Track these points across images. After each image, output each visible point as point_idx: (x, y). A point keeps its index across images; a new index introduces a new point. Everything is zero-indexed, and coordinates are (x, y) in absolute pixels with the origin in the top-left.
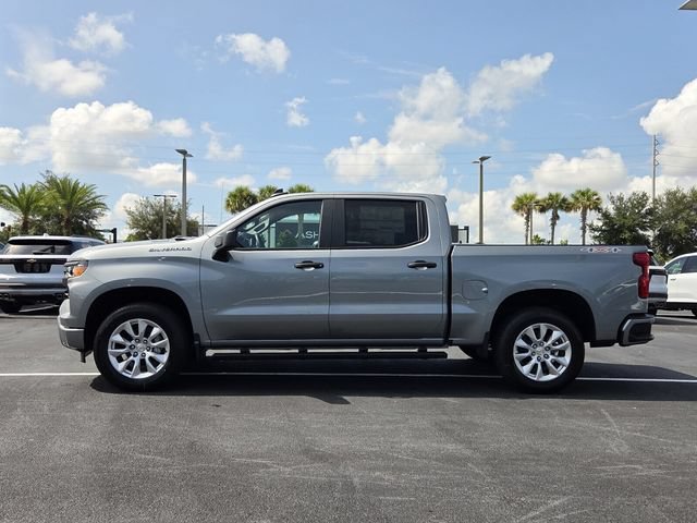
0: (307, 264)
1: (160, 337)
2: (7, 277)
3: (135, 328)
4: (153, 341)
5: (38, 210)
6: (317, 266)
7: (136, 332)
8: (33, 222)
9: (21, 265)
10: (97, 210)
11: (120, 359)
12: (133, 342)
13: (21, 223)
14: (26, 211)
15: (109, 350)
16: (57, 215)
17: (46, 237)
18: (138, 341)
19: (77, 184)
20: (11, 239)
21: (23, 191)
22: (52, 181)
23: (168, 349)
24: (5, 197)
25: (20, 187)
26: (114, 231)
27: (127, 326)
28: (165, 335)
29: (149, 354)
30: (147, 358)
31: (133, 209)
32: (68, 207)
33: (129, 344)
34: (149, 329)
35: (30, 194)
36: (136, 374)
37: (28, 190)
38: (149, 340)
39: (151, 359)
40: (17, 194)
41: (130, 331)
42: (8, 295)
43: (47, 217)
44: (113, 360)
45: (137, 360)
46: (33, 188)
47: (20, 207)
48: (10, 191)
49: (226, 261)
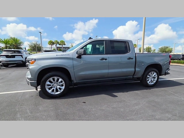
0: (103, 59)
1: (62, 82)
2: (4, 59)
3: (54, 79)
4: (59, 83)
5: (9, 44)
6: (106, 59)
7: (54, 81)
8: (8, 46)
9: (7, 56)
10: (22, 44)
11: (49, 89)
12: (53, 84)
13: (5, 46)
14: (6, 44)
15: (46, 87)
16: (13, 45)
17: (13, 50)
18: (55, 83)
19: (17, 39)
20: (4, 50)
21: (5, 40)
22: (11, 38)
23: (64, 85)
24: (1, 41)
25: (4, 39)
26: (25, 48)
27: (51, 79)
28: (63, 81)
29: (58, 87)
30: (58, 88)
31: (29, 44)
32: (16, 43)
33: (52, 84)
34: (58, 80)
35: (6, 41)
36: (55, 93)
37: (6, 40)
38: (58, 83)
39: (59, 88)
40: (3, 40)
41: (52, 80)
42: (5, 63)
43: (11, 45)
44: (47, 90)
45: (55, 89)
46: (7, 39)
47: (4, 43)
48: (2, 40)
49: (81, 58)
